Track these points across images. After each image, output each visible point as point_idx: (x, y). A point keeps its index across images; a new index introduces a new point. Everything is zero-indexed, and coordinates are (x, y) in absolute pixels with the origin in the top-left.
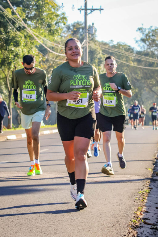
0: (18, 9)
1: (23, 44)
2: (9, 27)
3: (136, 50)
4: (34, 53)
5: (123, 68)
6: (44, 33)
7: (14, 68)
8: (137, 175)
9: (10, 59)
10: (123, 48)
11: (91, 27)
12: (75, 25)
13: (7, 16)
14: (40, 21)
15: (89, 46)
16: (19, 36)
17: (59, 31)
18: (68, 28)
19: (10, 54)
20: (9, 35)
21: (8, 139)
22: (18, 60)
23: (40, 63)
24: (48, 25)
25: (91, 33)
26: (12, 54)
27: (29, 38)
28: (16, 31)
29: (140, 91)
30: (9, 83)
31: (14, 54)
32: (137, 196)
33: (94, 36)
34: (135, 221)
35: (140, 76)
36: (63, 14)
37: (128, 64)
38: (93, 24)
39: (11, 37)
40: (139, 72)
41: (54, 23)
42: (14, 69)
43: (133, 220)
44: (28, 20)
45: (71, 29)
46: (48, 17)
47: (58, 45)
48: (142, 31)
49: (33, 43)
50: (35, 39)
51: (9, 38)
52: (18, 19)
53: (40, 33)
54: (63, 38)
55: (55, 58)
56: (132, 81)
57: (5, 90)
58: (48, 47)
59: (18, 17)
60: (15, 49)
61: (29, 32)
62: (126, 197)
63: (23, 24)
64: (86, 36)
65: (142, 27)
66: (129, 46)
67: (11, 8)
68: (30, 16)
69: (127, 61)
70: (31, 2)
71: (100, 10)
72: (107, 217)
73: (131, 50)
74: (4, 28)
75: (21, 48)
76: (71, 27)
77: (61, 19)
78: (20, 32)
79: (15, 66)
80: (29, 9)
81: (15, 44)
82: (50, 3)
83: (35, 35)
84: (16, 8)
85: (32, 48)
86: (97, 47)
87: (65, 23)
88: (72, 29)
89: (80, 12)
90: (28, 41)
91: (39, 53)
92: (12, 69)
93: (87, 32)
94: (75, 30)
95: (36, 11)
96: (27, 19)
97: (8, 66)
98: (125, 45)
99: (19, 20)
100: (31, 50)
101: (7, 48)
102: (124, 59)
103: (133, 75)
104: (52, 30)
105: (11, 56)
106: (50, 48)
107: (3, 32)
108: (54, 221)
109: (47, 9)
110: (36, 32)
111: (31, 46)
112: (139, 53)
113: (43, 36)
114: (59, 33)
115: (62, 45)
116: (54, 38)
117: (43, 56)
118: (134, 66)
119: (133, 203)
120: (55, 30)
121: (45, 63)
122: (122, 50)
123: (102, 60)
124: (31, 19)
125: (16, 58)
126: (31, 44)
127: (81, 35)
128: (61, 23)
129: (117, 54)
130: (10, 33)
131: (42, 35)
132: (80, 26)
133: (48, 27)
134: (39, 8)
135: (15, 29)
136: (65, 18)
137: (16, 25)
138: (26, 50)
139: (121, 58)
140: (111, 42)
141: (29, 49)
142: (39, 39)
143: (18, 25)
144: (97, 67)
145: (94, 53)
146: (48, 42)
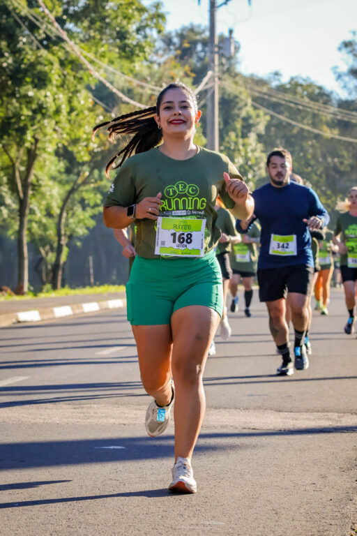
1: (57, 80)
2: (21, 38)
3: (337, 98)
4: (83, 105)
6: (108, 55)
7: (33, 141)
9: (23, 118)
10: (305, 93)
11: (227, 39)
12: (185, 33)
13: (17, 11)
14: (98, 23)
15: (219, 87)
16: (47, 60)
17: (147, 49)
18: (168, 41)
19: (24, 106)
20: (22, 57)
21: (19, 322)
22: (42, 122)
24: (118, 33)
25: (225, 53)
26: (29, 106)
27: (70, 66)
28: (38, 48)
30: (21, 179)
31: (34, 106)
33: (233, 61)
35: (346, 162)
36: (157, 6)
37: (316, 131)
38: (231, 32)
39: (25, 64)
40: (345, 153)
41: (132, 28)
42: (32, 144)
44: (69, 20)
45: (174, 44)
46: (120, 14)
47: (144, 84)
48: (354, 50)
49: (81, 79)
50: (87, 69)
51: (20, 65)
52: (43, 18)
53: (98, 54)
54: (155, 67)
56: (327, 176)
57: (11, 198)
58: (118, 89)
59: (43, 12)
60: (35, 93)
61: (73, 50)
62: (334, 469)
63: (55, 29)
64: (213, 61)
65: (354, 41)
66: (320, 88)
68: (74, 11)
69: (314, 125)
72: (293, 520)
73: (325, 98)
74: (7, 41)
75: (50, 91)
76: (176, 40)
77: (152, 18)
78: (49, 51)
79: (37, 136)
81: (36, 81)
83: (85, 57)
85: (77, 91)
86: (242, 89)
87: (162, 29)
88: (178, 45)
90: (68, 74)
91: (96, 103)
92: (27, 145)
93: (216, 52)
94: (186, 45)
96: (65, 17)
97: (17, 136)
98: (310, 85)
99: (46, 19)
100: (75, 98)
101: (14, 91)
102: (305, 121)
103: (329, 160)
104: (129, 47)
105: (26, 112)
106: (122, 91)
107: (7, 52)
108: (160, 531)
110: (89, 52)
111: (76, 86)
112: (345, 105)
113: (106, 60)
114: (147, 54)
115: (153, 83)
116: (134, 67)
117: (107, 111)
118: (332, 139)
120: (135, 46)
123: (251, 121)
124: (76, 17)
125: (39, 117)
126: (76, 82)
128: (151, 28)
129: (289, 107)
130: (24, 52)
131: (102, 59)
132: (198, 37)
133: (118, 38)
135: (36, 42)
136: (161, 17)
137: (38, 32)
138: (63, 97)
139: (299, 118)
140: (274, 78)
141: (70, 95)
142: (97, 68)
143: (45, 33)
144: (241, 141)
145: (233, 104)
146: (117, 77)
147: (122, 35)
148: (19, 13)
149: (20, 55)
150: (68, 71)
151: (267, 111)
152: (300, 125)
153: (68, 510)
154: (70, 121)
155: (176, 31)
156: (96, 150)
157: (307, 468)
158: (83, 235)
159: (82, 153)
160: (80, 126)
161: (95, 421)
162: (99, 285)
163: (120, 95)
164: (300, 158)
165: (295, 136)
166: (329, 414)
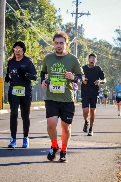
0: (25, 11)
1: (28, 38)
2: (18, 25)
3: (114, 46)
4: (36, 46)
5: (103, 60)
6: (44, 31)
8: (117, 144)
10: (104, 45)
11: (81, 27)
12: (68, 25)
13: (17, 17)
14: (42, 21)
15: (78, 42)
16: (25, 32)
17: (56, 30)
18: (63, 27)
20: (18, 31)
23: (40, 53)
24: (47, 24)
25: (80, 32)
27: (32, 34)
28: (23, 28)
29: (115, 78)
32: (118, 160)
33: (82, 34)
34: (118, 180)
35: (116, 66)
36: (60, 16)
37: (107, 57)
38: (82, 25)
39: (19, 33)
40: (115, 64)
41: (52, 23)
43: (116, 178)
44: (32, 20)
45: (64, 28)
46: (48, 19)
48: (119, 32)
49: (36, 38)
50: (38, 35)
51: (17, 33)
52: (25, 19)
53: (41, 31)
55: (51, 50)
56: (110, 70)
58: (47, 42)
59: (25, 17)
61: (33, 29)
62: (110, 160)
63: (28, 23)
64: (76, 34)
65: (119, 29)
66: (109, 43)
67: (20, 11)
68: (34, 17)
69: (106, 54)
70: (36, 6)
71: (88, 15)
72: (97, 176)
73: (110, 46)
74: (14, 26)
75: (26, 41)
76: (65, 27)
77: (58, 20)
78: (26, 29)
80: (34, 12)
81: (22, 38)
82: (50, 8)
83: (37, 31)
84: (23, 10)
85: (34, 42)
86: (85, 43)
87: (61, 24)
88: (65, 29)
89: (73, 15)
91: (40, 45)
93: (77, 31)
94: (68, 29)
95: (39, 14)
96: (31, 19)
98: (105, 42)
100: (34, 44)
102: (103, 54)
104: (51, 29)
106: (48, 42)
107: (13, 29)
109: (47, 12)
110: (38, 30)
111: (34, 40)
112: (116, 49)
113: (44, 32)
114: (56, 31)
116: (52, 35)
117: (43, 48)
118: (112, 59)
119: (116, 165)
120: (53, 28)
121: (44, 53)
122: (103, 46)
123: (87, 53)
124: (35, 19)
126: (34, 39)
127: (72, 33)
128: (58, 23)
129: (99, 49)
130: (19, 29)
131: (42, 32)
132: (72, 27)
133: (47, 26)
134: (41, 11)
135: (22, 26)
136: (61, 20)
137: (23, 23)
138: (30, 43)
139: (102, 52)
140: (95, 40)
141: (32, 43)
142: (40, 35)
143: (25, 23)
144: (84, 59)
145: (82, 47)
146: (47, 38)
147: (49, 25)
148: (18, 17)
149: (17, 30)
150: (32, 35)
151: (92, 50)
152: (102, 55)
153: (28, 170)
154: (32, 51)
155: (65, 24)
156: (39, 60)
157: (101, 160)
158: (34, 86)
159: (35, 61)
160: (35, 52)
161: (37, 143)
162: (39, 101)
163: (48, 43)
164: (102, 65)
165: (100, 58)
166: (108, 143)
